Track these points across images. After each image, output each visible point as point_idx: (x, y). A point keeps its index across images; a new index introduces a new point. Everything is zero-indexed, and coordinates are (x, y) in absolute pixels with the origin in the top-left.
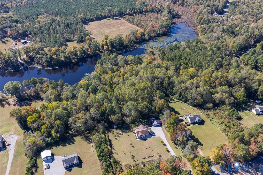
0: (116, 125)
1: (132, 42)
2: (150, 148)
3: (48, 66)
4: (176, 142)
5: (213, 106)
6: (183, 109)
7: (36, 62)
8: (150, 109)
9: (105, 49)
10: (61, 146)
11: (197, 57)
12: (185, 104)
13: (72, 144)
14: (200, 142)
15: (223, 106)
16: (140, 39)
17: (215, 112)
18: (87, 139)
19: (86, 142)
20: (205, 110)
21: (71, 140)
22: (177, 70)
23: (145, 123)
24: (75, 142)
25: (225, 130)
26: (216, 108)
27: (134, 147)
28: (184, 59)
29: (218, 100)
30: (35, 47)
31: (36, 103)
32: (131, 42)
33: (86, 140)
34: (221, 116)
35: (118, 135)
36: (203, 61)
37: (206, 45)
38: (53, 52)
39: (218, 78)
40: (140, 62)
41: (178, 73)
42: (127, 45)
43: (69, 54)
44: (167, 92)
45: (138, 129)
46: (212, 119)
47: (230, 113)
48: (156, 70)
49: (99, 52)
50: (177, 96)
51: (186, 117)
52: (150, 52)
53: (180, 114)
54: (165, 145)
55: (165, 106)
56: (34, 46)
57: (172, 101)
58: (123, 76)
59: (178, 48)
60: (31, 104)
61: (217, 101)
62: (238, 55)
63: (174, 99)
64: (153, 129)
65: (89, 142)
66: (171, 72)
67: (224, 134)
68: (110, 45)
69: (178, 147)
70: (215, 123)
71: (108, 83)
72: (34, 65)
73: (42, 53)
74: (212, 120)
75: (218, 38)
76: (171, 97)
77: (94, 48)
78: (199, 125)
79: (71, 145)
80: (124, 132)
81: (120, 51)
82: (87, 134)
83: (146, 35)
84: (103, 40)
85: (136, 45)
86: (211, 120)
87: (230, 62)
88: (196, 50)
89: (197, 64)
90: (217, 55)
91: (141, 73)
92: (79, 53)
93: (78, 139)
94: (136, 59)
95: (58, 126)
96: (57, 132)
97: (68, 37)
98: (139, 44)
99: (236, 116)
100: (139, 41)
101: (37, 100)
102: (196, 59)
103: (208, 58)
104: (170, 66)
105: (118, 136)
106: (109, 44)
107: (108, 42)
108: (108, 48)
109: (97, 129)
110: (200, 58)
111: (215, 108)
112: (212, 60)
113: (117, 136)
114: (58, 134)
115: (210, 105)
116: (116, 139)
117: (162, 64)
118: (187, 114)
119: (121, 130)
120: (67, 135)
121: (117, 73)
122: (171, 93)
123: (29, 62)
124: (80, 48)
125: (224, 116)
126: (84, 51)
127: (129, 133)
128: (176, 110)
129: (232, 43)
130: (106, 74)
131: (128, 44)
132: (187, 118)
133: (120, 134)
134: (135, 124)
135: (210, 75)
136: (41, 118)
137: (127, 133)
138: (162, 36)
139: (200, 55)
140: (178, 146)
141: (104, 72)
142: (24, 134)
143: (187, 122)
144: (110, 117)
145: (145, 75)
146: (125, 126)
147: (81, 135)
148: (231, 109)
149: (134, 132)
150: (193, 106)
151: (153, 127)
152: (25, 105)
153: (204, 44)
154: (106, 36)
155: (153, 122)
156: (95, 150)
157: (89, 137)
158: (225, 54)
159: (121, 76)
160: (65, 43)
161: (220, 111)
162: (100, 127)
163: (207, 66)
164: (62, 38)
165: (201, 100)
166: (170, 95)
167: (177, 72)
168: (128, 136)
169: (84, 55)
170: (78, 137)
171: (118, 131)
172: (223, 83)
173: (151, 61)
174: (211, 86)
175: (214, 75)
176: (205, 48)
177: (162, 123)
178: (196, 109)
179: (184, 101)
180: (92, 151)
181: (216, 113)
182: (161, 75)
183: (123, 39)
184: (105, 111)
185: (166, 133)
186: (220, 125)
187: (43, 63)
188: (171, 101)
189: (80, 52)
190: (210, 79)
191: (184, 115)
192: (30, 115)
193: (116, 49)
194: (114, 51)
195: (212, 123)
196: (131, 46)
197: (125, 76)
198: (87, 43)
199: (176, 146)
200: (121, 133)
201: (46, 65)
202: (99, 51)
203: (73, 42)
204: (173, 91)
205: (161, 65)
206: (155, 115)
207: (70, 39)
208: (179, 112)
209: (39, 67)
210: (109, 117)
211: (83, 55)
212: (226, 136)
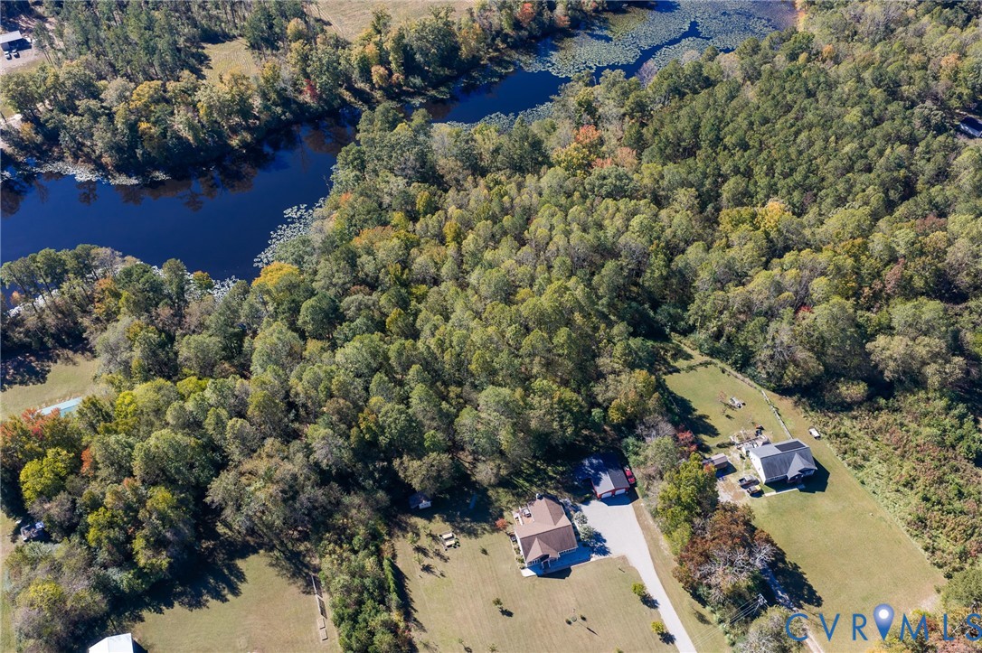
0: (427, 499)
1: (498, 41)
2: (584, 619)
3: (122, 168)
4: (702, 590)
5: (865, 394)
6: (731, 407)
7: (67, 147)
8: (581, 418)
9: (375, 79)
10: (182, 604)
11: (797, 134)
12: (739, 375)
13: (230, 597)
14: (810, 587)
15: (913, 393)
16: (534, 25)
17: (876, 424)
18: (298, 568)
19: (295, 583)
20: (831, 415)
21: (226, 571)
22: (703, 207)
23: (558, 481)
24: (242, 587)
25: (921, 523)
26: (882, 401)
27: (510, 614)
28: (735, 146)
29: (890, 368)
30: (57, 77)
31: (70, 367)
32: (493, 39)
33: (293, 575)
34: (904, 446)
35: (436, 547)
36: (824, 158)
37: (833, 70)
38: (138, 103)
39: (893, 259)
40: (533, 159)
41: (708, 219)
42: (474, 56)
43: (211, 113)
44: (659, 317)
45: (529, 516)
46: (863, 462)
47: (945, 431)
48: (607, 209)
49: (347, 96)
50: (701, 336)
51: (744, 451)
52: (580, 104)
53: (717, 434)
54: (649, 602)
55: (652, 403)
56: (52, 70)
57: (681, 363)
58: (459, 238)
59: (709, 83)
60: (49, 371)
61: (887, 373)
62: (974, 113)
63: (689, 351)
64: (597, 516)
65: (307, 586)
66: (677, 219)
67: (918, 545)
68: (395, 59)
69: (713, 612)
70: (873, 484)
71: (387, 280)
72: (60, 164)
73: (90, 109)
74: (862, 466)
75: (887, 27)
76: (676, 338)
77: (324, 78)
78: (801, 490)
79: (226, 600)
80: (462, 530)
81: (442, 89)
82: (298, 540)
83: (558, 8)
84: (363, 34)
85: (515, 55)
86: (855, 467)
87: (949, 165)
88: (789, 97)
89: (798, 177)
90: (887, 126)
91: (539, 228)
92: (257, 102)
93: (255, 567)
94: (517, 145)
95: (163, 517)
96: (158, 544)
97: (210, 17)
98: (528, 53)
99: (974, 447)
100: (526, 33)
101: (75, 352)
102: (793, 150)
103: (849, 148)
104: (672, 188)
105: (438, 554)
106: (390, 58)
107: (388, 45)
108: (391, 74)
109: (343, 524)
110: (811, 144)
111: (877, 403)
112: (866, 157)
113: (431, 555)
114: (164, 553)
115: (855, 390)
116: (427, 569)
117: (635, 177)
118: (748, 432)
119: (449, 519)
120: (207, 548)
121: (431, 221)
122: (676, 323)
123: (38, 147)
124: (262, 81)
125: (917, 445)
126: (281, 93)
127: (487, 539)
128: (698, 413)
129: (951, 58)
130: (379, 228)
131: (479, 50)
132: (751, 454)
133: (448, 543)
134: (515, 487)
135: (859, 240)
136: (85, 469)
137: (476, 536)
138: (629, 6)
139: (810, 127)
140: (708, 608)
141: (371, 218)
142: (14, 541)
143: (748, 479)
144: (402, 463)
145: (559, 239)
146: (471, 496)
147: (272, 548)
148: (949, 408)
149: (509, 529)
150: (774, 391)
151: (595, 504)
152: (19, 378)
153: (824, 61)
154: (379, 19)
155: (598, 481)
156: (335, 632)
157: (304, 556)
158: (926, 121)
159: (449, 239)
160: (194, 50)
161: (898, 416)
162: (357, 511)
163: (841, 187)
164: (183, 24)
165: (815, 367)
166: (673, 329)
167: (705, 214)
168: (484, 552)
169: (284, 113)
170: (256, 555)
171: (439, 526)
172: (918, 283)
173: (583, 158)
174: (861, 294)
175: (877, 242)
176: (831, 86)
177: (635, 485)
178: (786, 403)
179: (735, 363)
180: (322, 634)
181: (880, 429)
182: (632, 240)
183: (455, 28)
184: (375, 436)
185: (652, 539)
186: (898, 491)
187: (100, 156)
188: (675, 360)
189: (264, 96)
190: (857, 259)
191: (737, 441)
192: (32, 455)
193: (424, 76)
194: (414, 86)
195: (863, 483)
196: (491, 59)
197: (469, 242)
198: (292, 57)
199: (698, 606)
200: (453, 537)
201: (113, 166)
202: (351, 88)
203: (234, 43)
204: (686, 315)
205: (631, 180)
206: (603, 439)
207: (220, 25)
208: (712, 421)
209: (83, 174)
210: (396, 462)
211: (279, 110)
212: (927, 554)
